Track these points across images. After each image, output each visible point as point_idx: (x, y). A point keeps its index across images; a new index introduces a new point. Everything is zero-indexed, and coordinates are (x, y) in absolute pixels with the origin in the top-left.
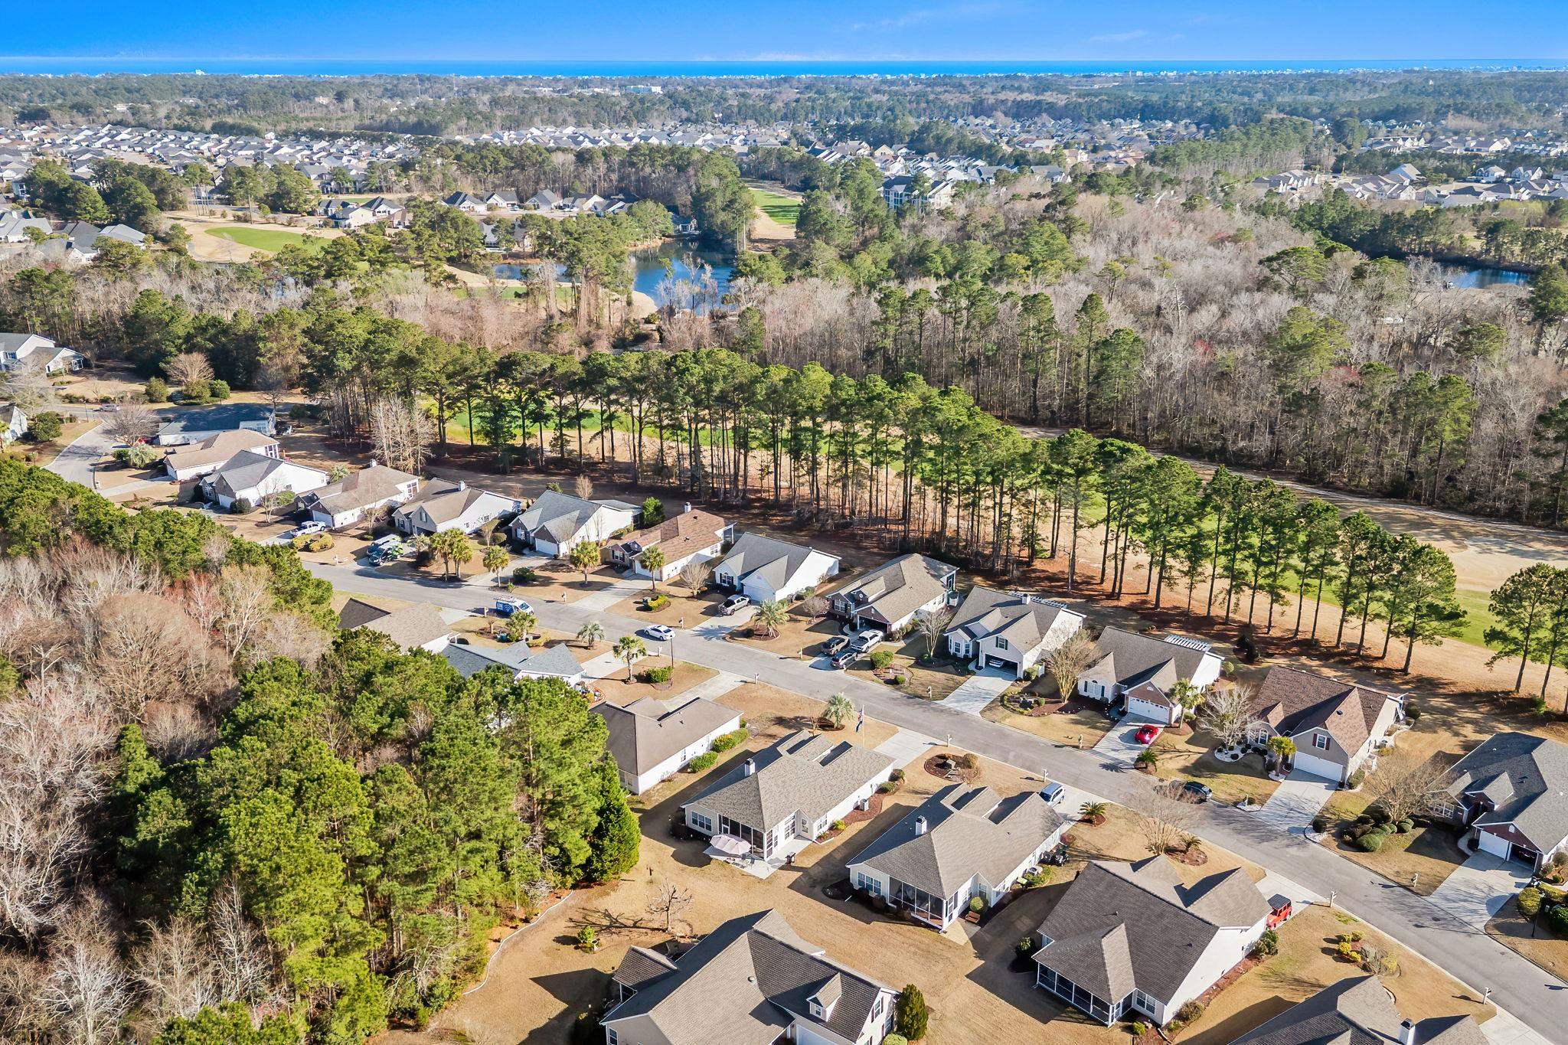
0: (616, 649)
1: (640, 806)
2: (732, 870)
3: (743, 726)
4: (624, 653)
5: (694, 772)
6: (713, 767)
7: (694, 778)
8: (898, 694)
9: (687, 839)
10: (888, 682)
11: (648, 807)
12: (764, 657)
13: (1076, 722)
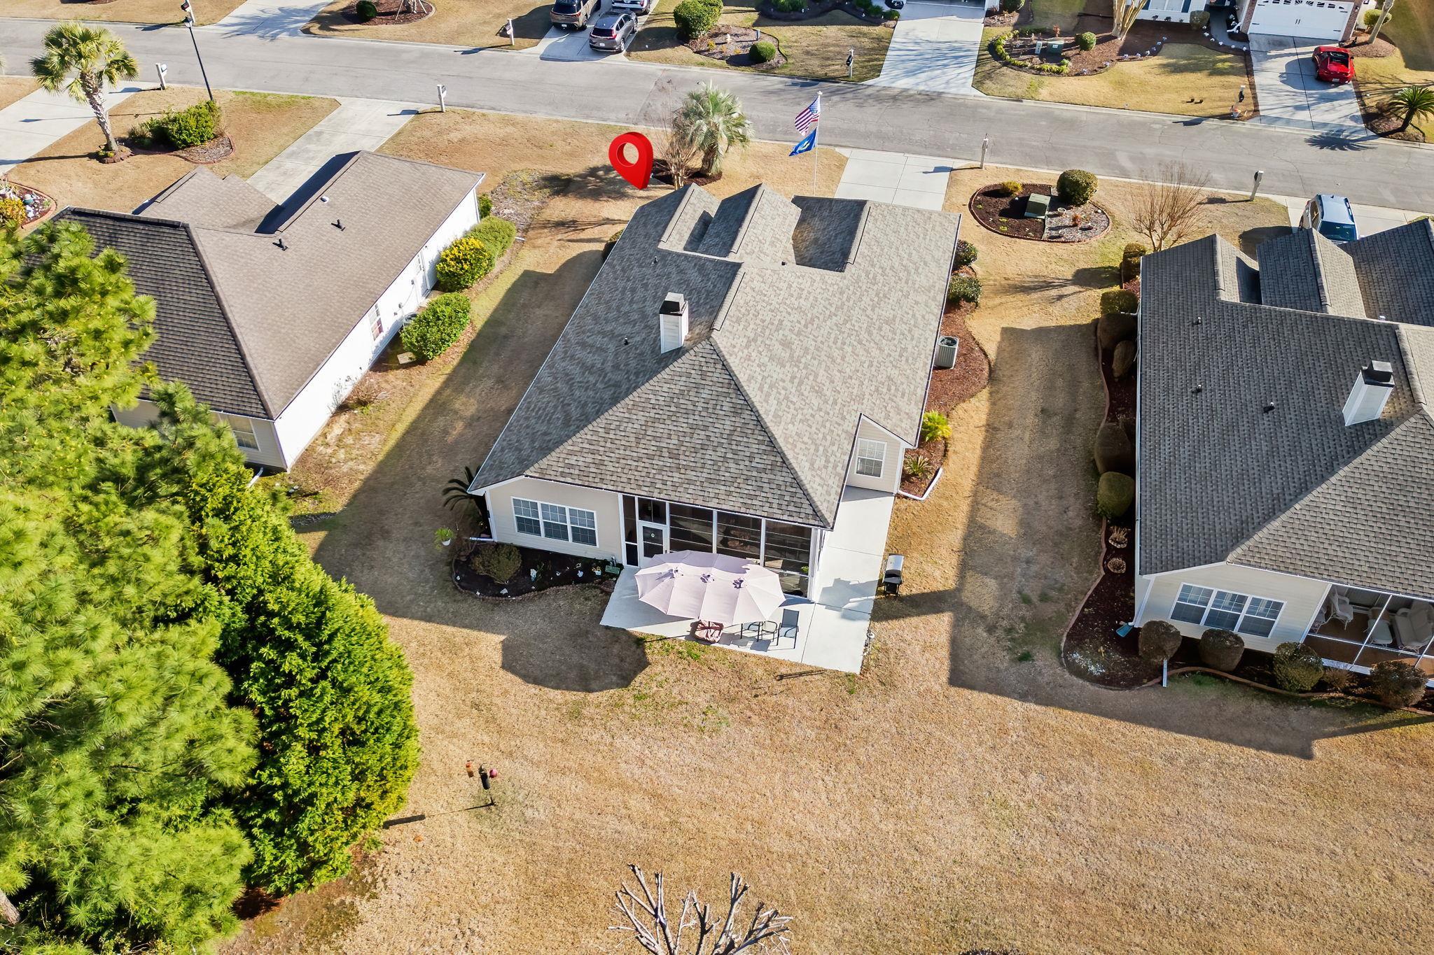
0: (41, 68)
1: (307, 507)
2: (738, 670)
3: (484, 211)
4: (71, 77)
5: (421, 360)
6: (465, 337)
7: (429, 380)
8: (773, 82)
9: (519, 587)
10: (736, 61)
11: (335, 503)
12: (425, 55)
13: (1176, 69)
